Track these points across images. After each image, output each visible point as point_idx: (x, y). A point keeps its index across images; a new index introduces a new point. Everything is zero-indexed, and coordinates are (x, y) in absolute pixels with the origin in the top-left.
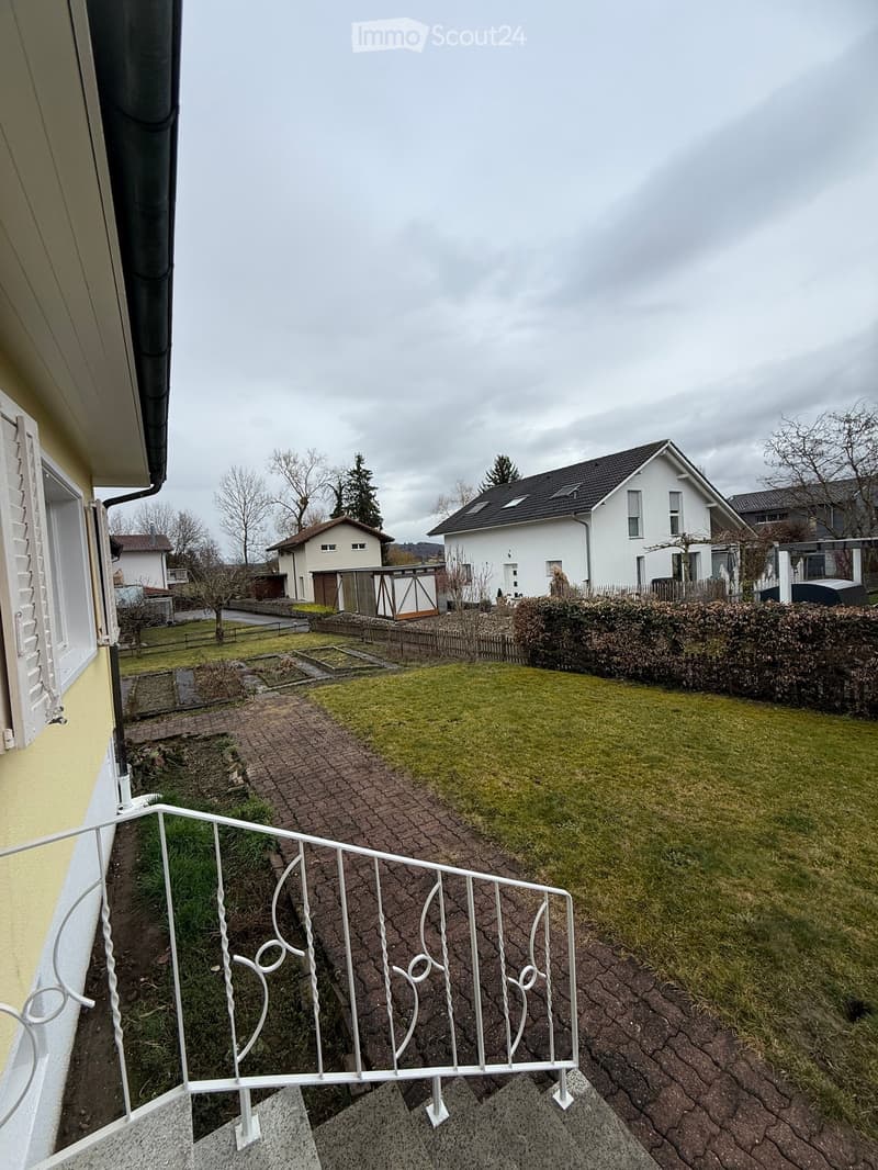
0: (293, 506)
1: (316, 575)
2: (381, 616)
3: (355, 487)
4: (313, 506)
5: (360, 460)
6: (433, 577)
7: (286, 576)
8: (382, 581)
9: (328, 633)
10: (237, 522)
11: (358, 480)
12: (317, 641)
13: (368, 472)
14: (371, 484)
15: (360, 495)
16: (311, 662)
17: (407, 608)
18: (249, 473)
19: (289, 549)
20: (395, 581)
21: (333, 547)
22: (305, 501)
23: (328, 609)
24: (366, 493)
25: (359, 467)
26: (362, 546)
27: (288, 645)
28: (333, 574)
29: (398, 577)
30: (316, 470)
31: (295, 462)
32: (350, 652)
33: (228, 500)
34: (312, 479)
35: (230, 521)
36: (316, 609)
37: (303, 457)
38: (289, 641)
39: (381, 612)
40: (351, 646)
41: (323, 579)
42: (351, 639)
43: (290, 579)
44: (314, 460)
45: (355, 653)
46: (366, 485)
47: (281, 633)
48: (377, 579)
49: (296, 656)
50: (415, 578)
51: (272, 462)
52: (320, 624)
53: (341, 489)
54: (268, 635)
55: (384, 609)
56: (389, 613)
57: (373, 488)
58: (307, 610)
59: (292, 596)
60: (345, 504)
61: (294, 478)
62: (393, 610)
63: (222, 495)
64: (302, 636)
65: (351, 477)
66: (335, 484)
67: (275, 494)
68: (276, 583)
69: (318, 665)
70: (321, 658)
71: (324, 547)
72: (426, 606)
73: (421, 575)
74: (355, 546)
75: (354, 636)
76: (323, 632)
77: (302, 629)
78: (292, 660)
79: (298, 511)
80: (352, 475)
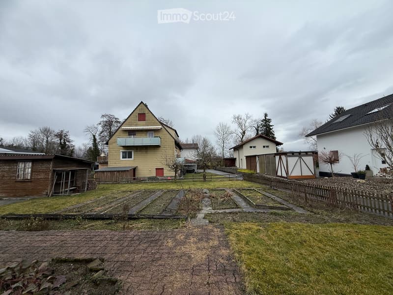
0: (240, 135)
1: (247, 157)
2: (279, 176)
3: (264, 126)
4: (247, 133)
5: (266, 115)
6: (312, 157)
7: (236, 159)
8: (280, 158)
9: (252, 181)
10: (221, 141)
11: (265, 123)
12: (246, 185)
13: (269, 120)
14: (271, 124)
15: (266, 129)
16: (241, 196)
17: (296, 173)
18: (225, 124)
19: (237, 148)
20: (288, 158)
21: (254, 147)
22: (244, 133)
23: (252, 172)
24: (269, 128)
25: (266, 118)
26: (267, 147)
27: (232, 185)
28: (255, 156)
29: (290, 156)
30: (249, 121)
31: (241, 119)
32: (264, 193)
33: (218, 134)
34: (247, 124)
35: (219, 140)
36: (247, 171)
37: (244, 117)
38: (233, 183)
39: (279, 174)
40: (264, 190)
41: (251, 159)
42: (264, 186)
43: (237, 159)
44: (248, 117)
45: (267, 194)
46: (269, 125)
47: (230, 179)
48: (277, 158)
49: (234, 191)
50: (300, 157)
51: (233, 120)
52: (248, 177)
53: (258, 127)
54: (224, 179)
55: (281, 172)
56: (284, 175)
57: (272, 126)
58: (243, 171)
59: (238, 167)
60: (260, 133)
61: (240, 125)
62: (287, 173)
63: (217, 132)
64: (239, 182)
65: (262, 122)
66: (256, 126)
67: (234, 131)
68: (232, 161)
69: (245, 199)
70: (246, 194)
71: (251, 147)
72: (307, 173)
73: (304, 156)
74: (264, 147)
75: (265, 184)
76: (249, 181)
77: (239, 178)
78: (231, 193)
79: (241, 136)
80: (263, 121)
